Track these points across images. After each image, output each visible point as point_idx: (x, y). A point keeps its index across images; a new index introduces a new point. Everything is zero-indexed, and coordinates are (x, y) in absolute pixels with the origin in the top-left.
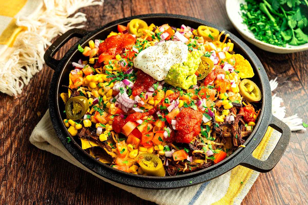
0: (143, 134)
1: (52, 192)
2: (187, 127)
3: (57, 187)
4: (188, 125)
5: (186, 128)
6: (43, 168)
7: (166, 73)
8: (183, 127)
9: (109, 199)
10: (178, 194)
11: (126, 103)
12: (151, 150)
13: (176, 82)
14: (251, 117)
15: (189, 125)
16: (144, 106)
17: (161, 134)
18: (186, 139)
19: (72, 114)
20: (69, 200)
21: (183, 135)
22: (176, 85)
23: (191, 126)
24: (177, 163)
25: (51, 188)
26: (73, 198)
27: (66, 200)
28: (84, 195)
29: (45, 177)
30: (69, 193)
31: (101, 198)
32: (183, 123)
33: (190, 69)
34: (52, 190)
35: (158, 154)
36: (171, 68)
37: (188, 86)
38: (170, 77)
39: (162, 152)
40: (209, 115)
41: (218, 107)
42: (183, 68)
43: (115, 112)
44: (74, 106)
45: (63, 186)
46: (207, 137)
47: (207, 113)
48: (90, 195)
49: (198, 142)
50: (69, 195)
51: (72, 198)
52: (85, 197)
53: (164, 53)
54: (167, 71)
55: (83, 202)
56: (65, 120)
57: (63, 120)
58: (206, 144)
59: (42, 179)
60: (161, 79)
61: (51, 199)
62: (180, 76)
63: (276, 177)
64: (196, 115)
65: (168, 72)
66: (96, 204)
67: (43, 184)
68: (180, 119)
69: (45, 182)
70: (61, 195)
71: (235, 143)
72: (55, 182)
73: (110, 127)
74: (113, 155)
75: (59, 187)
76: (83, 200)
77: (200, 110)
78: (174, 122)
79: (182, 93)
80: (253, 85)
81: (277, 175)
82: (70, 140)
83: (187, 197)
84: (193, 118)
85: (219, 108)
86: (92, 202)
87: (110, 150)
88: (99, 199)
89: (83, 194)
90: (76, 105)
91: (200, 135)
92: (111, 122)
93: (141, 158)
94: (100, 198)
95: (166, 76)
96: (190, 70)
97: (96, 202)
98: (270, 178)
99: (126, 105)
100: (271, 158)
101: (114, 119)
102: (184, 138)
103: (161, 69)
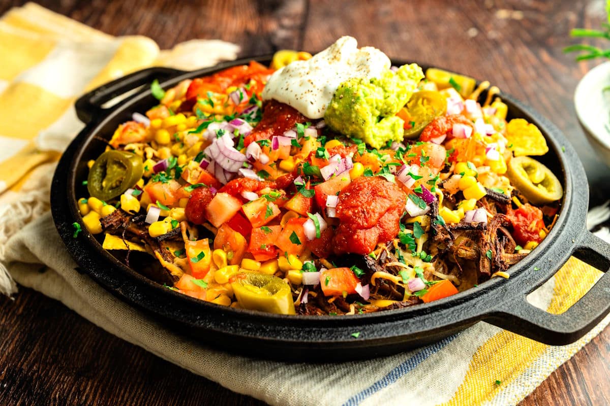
0: (254, 225)
1: (21, 370)
2: (363, 212)
3: (35, 362)
4: (366, 208)
5: (360, 214)
6: (16, 322)
7: (329, 100)
8: (354, 212)
9: (155, 397)
10: (326, 381)
11: (226, 160)
12: (271, 268)
13: (349, 120)
14: (531, 229)
15: (368, 207)
16: (268, 169)
17: (298, 226)
18: (358, 240)
19: (102, 188)
20: (55, 388)
21: (350, 229)
22: (351, 128)
23: (373, 212)
24: (331, 300)
25: (20, 360)
26: (67, 386)
27: (48, 388)
28: (96, 384)
29: (13, 340)
30: (61, 376)
31: (135, 394)
32: (354, 202)
33: (387, 94)
34: (22, 365)
35: (285, 278)
36: (341, 86)
37: (380, 139)
38: (336, 106)
39: (295, 274)
40: (424, 199)
41: (449, 194)
42: (369, 87)
43: (197, 179)
44: (108, 171)
45: (49, 360)
46: (413, 250)
47: (418, 194)
48: (109, 384)
49: (389, 257)
50: (59, 380)
51: (64, 385)
52: (98, 387)
53: (330, 60)
54: (332, 93)
55: (88, 396)
56: (82, 200)
57: (78, 199)
58: (411, 266)
59: (4, 342)
60: (315, 113)
61: (14, 382)
62: (361, 105)
63: (594, 396)
64: (389, 190)
65: (334, 95)
66: (120, 405)
67: (5, 351)
68: (349, 194)
69: (10, 349)
70: (39, 377)
71: (484, 267)
72: (35, 350)
73: (179, 212)
74: (175, 271)
75: (40, 361)
76: (90, 393)
77: (401, 185)
78: (332, 201)
79: (362, 147)
80: (542, 172)
81: (598, 393)
82: (79, 230)
83: (348, 388)
84: (380, 196)
85: (451, 195)
86: (110, 400)
87: (169, 259)
88: (129, 395)
89: (95, 380)
90: (112, 168)
91: (396, 241)
92: (184, 201)
93: (241, 277)
94: (132, 395)
95: (327, 105)
96: (386, 96)
97: (120, 400)
98: (578, 395)
99: (226, 165)
100: (577, 311)
101: (192, 193)
102: (353, 238)
103: (317, 88)
